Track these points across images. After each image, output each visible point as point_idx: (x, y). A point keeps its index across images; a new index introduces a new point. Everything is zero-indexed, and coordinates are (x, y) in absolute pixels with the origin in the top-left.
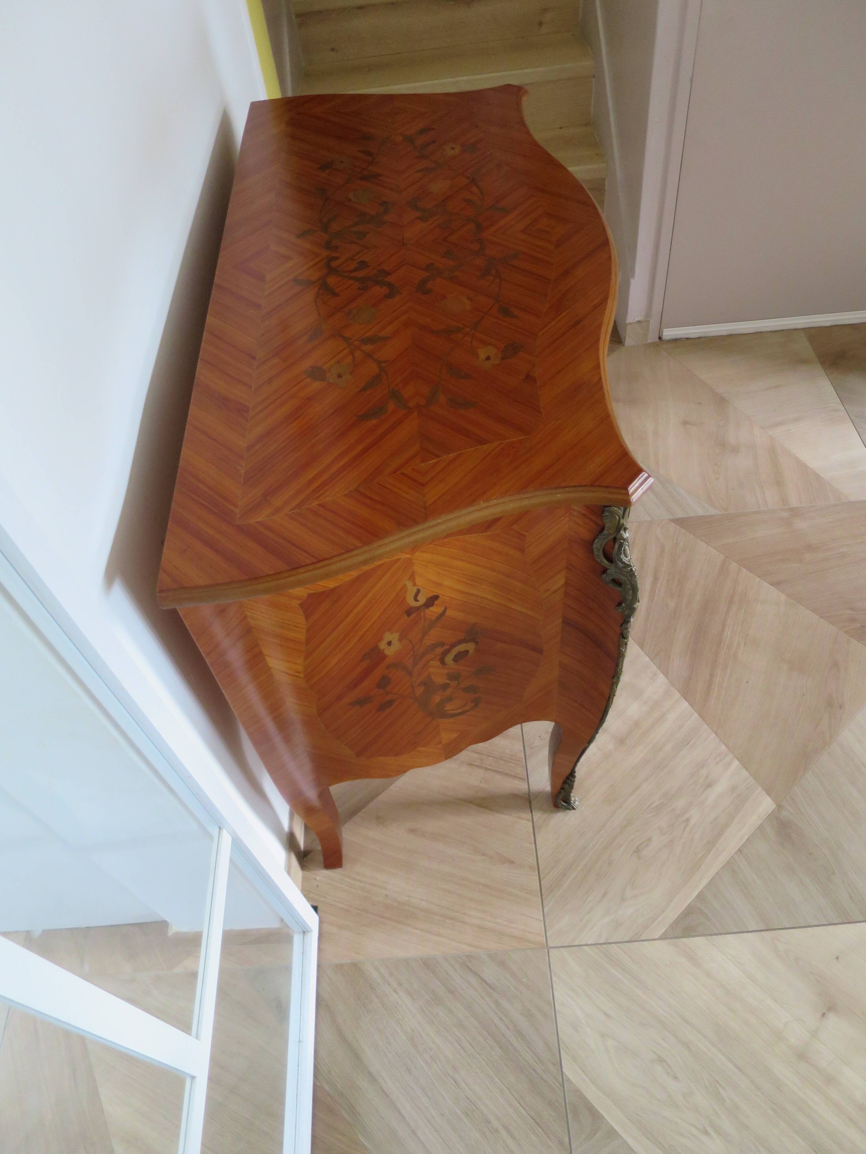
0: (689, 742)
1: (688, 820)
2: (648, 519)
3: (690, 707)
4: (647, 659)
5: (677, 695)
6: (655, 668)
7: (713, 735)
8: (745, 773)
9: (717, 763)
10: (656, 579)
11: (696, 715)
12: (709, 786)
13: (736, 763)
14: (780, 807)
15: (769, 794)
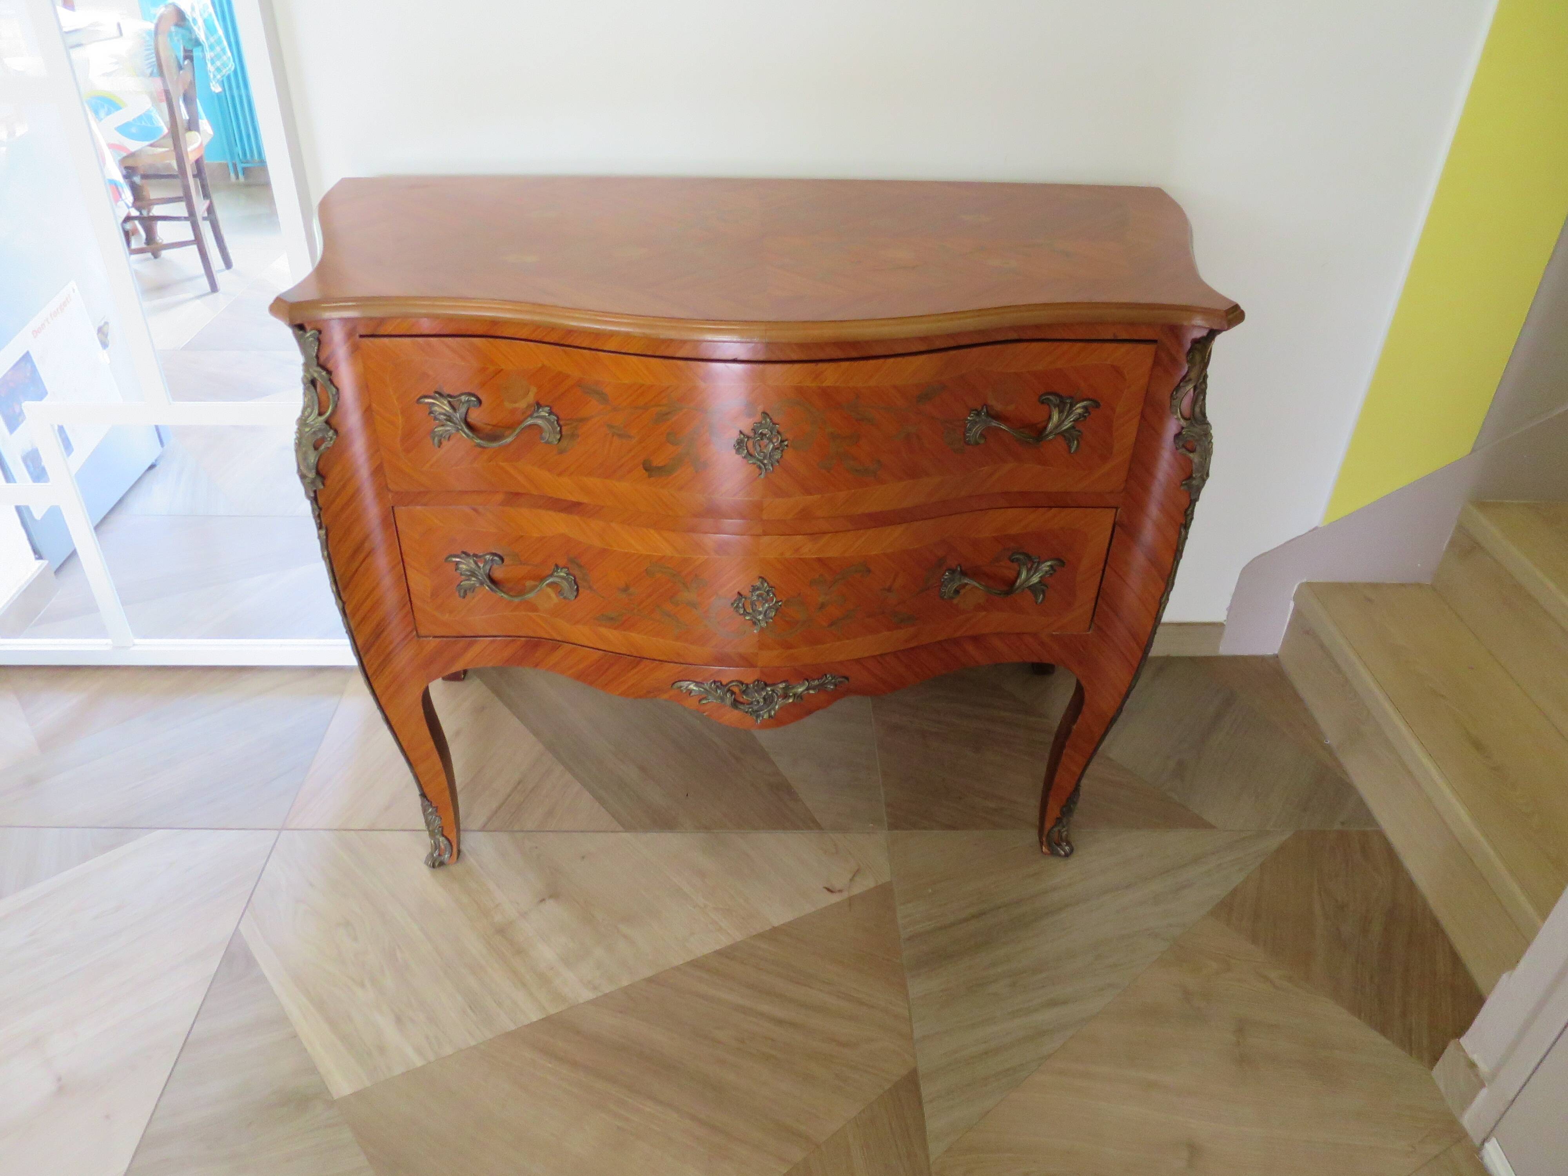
0: (474, 1012)
1: (362, 985)
2: (917, 1034)
3: (527, 1022)
4: (625, 983)
5: (552, 1010)
6: (607, 989)
7: (473, 1043)
8: (398, 1070)
9: (427, 1038)
10: (780, 1022)
11: (512, 1027)
12: (399, 1020)
13: (419, 1063)
14: (331, 1103)
15: (355, 1094)
